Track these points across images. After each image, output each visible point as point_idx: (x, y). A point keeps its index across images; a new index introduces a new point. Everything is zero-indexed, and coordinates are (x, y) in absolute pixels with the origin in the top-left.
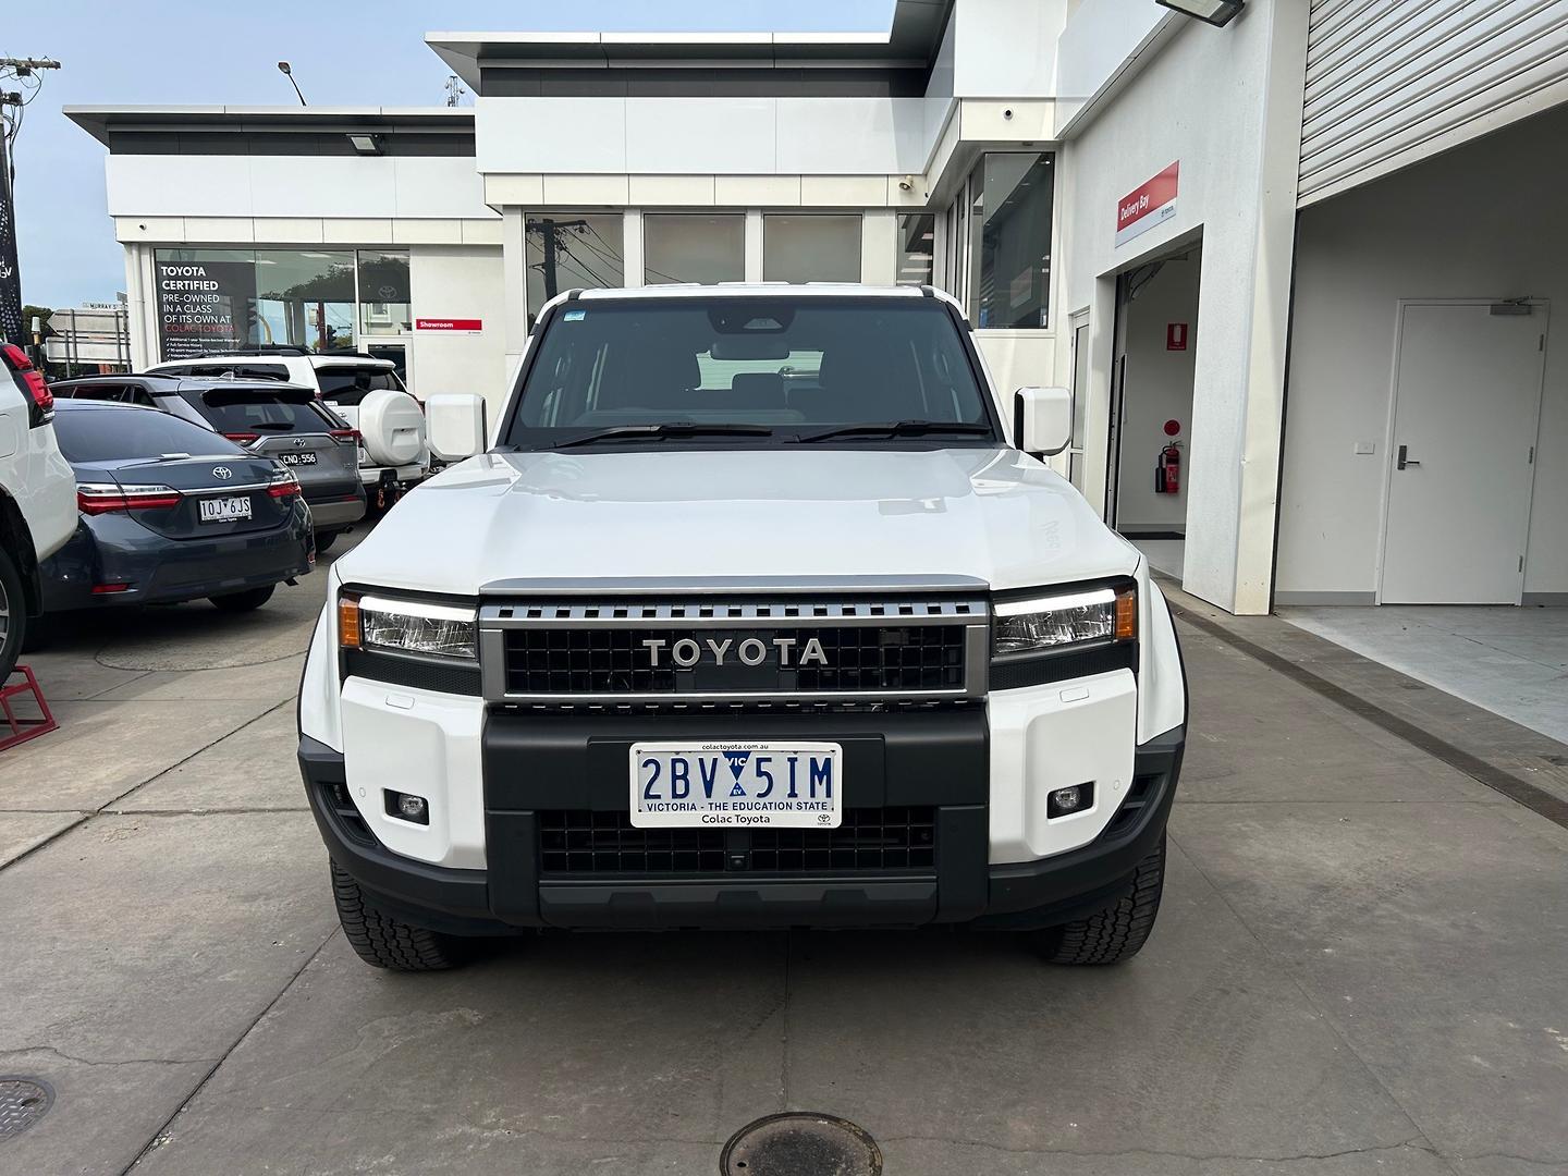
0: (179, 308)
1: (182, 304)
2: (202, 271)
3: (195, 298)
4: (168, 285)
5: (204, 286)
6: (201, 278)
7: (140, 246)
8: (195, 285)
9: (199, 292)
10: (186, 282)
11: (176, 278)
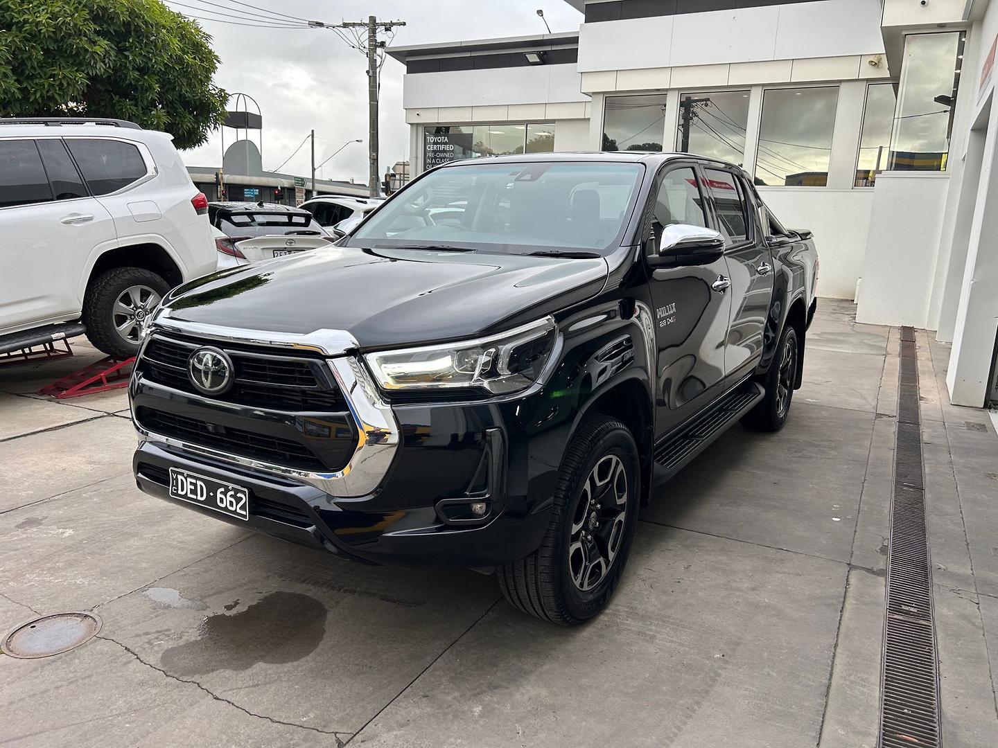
0: (434, 161)
1: (435, 158)
2: (446, 140)
3: (442, 155)
4: (429, 147)
5: (447, 148)
6: (446, 143)
7: (418, 124)
8: (442, 147)
9: (444, 151)
10: (438, 146)
11: (434, 143)
